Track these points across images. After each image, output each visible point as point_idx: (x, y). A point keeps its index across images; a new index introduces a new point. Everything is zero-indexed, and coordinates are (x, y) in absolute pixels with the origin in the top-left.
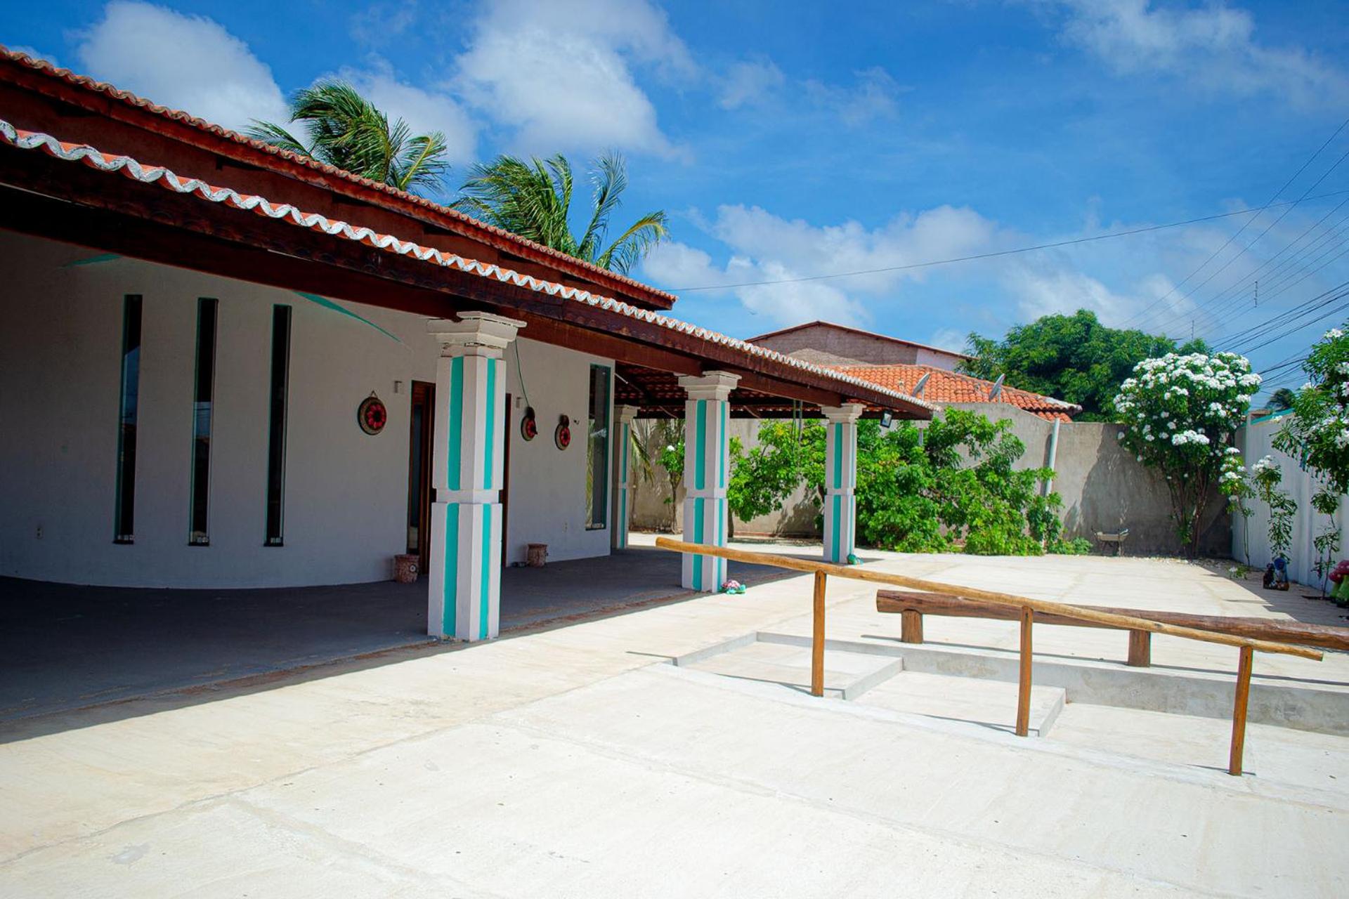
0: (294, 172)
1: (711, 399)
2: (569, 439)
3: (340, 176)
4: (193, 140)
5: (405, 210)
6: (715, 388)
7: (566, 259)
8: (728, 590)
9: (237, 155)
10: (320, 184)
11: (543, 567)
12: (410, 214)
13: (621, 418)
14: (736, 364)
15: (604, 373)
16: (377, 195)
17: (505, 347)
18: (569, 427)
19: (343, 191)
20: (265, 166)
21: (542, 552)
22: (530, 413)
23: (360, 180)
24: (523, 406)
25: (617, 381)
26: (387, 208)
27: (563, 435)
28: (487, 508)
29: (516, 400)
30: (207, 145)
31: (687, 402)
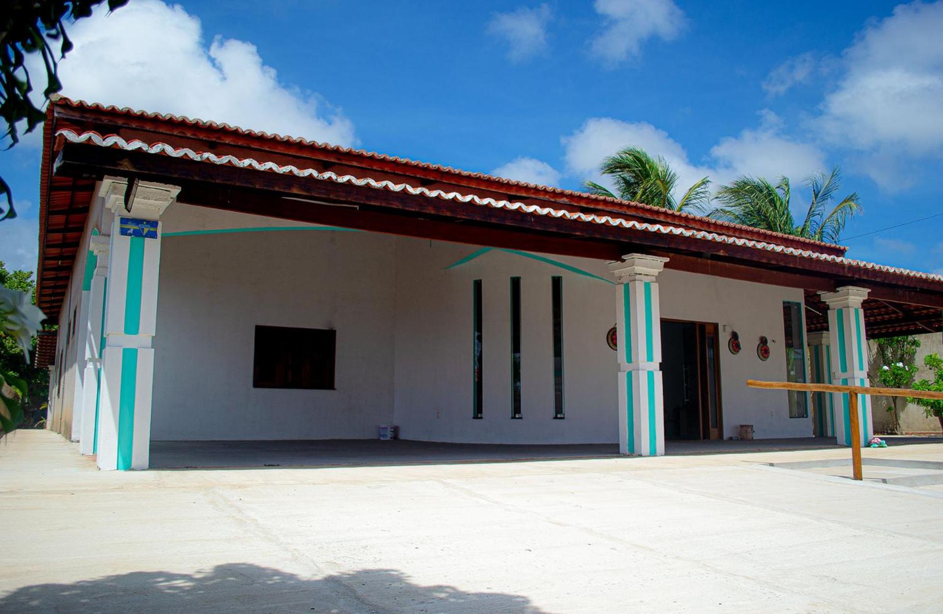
0: (547, 197)
1: (845, 307)
2: (769, 353)
3: (576, 195)
4: (487, 187)
5: (621, 210)
6: (847, 299)
7: (745, 229)
8: (872, 445)
9: (512, 192)
10: (564, 201)
11: (750, 440)
12: (625, 212)
13: (822, 341)
14: (834, 273)
15: (796, 307)
16: (601, 203)
17: (657, 275)
18: (768, 344)
19: (579, 203)
20: (529, 196)
21: (749, 430)
22: (735, 336)
23: (589, 196)
24: (729, 331)
25: (807, 311)
26: (609, 210)
27: (763, 350)
28: (651, 375)
29: (722, 327)
30: (495, 189)
31: (829, 311)
